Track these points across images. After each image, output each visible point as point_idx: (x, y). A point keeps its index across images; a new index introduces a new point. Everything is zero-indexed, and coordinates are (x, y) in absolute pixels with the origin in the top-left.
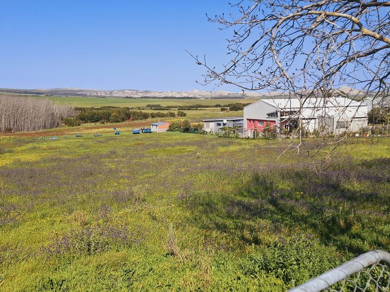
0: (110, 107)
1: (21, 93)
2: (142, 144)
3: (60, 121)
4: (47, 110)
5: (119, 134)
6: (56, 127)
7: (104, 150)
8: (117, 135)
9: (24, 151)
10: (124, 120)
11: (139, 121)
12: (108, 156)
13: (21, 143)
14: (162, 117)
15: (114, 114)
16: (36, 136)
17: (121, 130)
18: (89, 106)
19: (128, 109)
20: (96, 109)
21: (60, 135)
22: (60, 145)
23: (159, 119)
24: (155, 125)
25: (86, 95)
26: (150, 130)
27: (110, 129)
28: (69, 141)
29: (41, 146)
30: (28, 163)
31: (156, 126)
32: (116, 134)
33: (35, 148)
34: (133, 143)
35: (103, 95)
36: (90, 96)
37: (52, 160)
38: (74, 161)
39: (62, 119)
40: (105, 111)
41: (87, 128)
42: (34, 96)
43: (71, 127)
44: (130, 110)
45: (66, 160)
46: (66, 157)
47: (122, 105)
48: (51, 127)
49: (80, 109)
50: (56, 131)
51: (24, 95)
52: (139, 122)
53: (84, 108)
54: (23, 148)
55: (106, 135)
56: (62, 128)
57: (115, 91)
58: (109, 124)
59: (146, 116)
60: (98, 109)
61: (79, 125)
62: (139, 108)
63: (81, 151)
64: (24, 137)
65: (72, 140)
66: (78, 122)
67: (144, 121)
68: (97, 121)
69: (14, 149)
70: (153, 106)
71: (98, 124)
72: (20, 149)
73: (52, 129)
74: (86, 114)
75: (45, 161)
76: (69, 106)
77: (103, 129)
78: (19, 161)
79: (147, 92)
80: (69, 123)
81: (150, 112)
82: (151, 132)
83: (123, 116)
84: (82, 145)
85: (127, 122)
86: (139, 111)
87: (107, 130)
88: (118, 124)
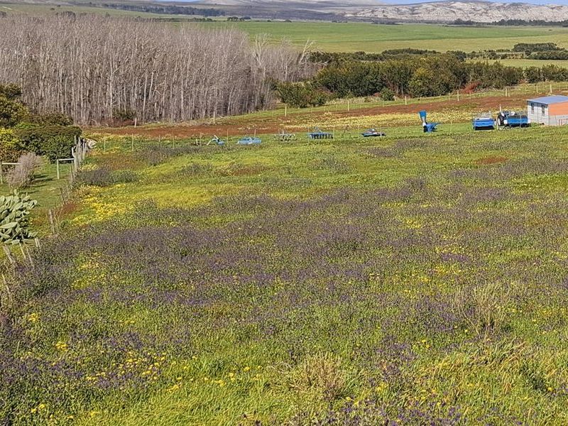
0: (410, 51)
1: (160, 11)
2: (501, 159)
3: (267, 92)
4: (232, 61)
5: (433, 129)
6: (257, 109)
7: (392, 176)
8: (429, 134)
9: (165, 179)
10: (448, 89)
11: (493, 93)
12: (404, 195)
13: (156, 154)
14: (559, 79)
15: (421, 71)
16: (202, 134)
17: (441, 120)
18: (352, 50)
19: (461, 56)
20: (369, 57)
21: (268, 132)
22: (266, 161)
23: (551, 85)
24: (538, 104)
25: (341, 18)
26: (525, 117)
27: (408, 115)
28: (292, 149)
29: (213, 163)
30: (176, 213)
31: (543, 106)
32: (426, 129)
33: (196, 169)
34: (475, 157)
35: (391, 16)
36: (354, 19)
37: (246, 205)
38: (308, 206)
39: (274, 87)
40: (395, 62)
41: (344, 113)
42: (197, 20)
43: (300, 111)
44: (468, 61)
45: (283, 205)
46: (283, 196)
47: (444, 46)
48: (243, 110)
49: (326, 57)
50: (256, 121)
51: (170, 16)
52: (491, 94)
53: (336, 55)
54: (165, 169)
55: (396, 132)
56: (274, 113)
57: (425, 6)
58: (406, 101)
59: (511, 78)
60: (375, 58)
61: (321, 103)
62: (493, 55)
63: (327, 180)
64: (168, 139)
65: (302, 148)
66: (318, 95)
67: (506, 92)
68: (372, 92)
69: (139, 172)
70: (535, 47)
71: (375, 100)
72: (154, 171)
73: (245, 116)
74: (343, 71)
75: (223, 208)
76: (295, 48)
77: (389, 116)
78: (151, 205)
79: (515, 6)
80: (294, 97)
81: (524, 64)
82: (528, 125)
83: (447, 77)
84: (330, 163)
85: (458, 96)
86: (492, 62)
87: (400, 117)
88: (431, 100)
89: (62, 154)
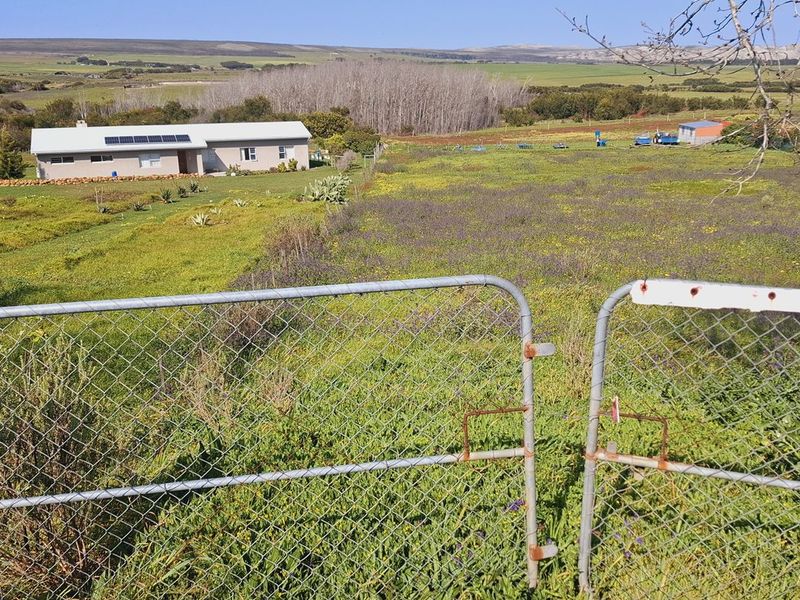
0: (602, 85)
1: (435, 56)
2: (647, 169)
3: (496, 114)
4: (475, 92)
5: (604, 144)
6: (488, 126)
7: (564, 177)
8: (600, 148)
9: (424, 171)
10: (624, 114)
11: (659, 118)
12: (568, 191)
13: (420, 155)
14: (715, 108)
15: (605, 101)
16: (450, 143)
17: (612, 137)
18: (559, 85)
19: (640, 89)
20: (571, 90)
21: (490, 143)
22: (486, 163)
23: (706, 113)
24: (688, 128)
25: (555, 60)
26: (676, 137)
27: (589, 134)
28: (503, 155)
29: (453, 162)
30: (425, 193)
31: (692, 129)
32: (599, 144)
33: (442, 166)
34: (629, 166)
35: (591, 58)
36: (563, 61)
37: (467, 191)
38: (504, 194)
39: (501, 112)
40: (586, 94)
41: (544, 131)
42: (457, 63)
43: (516, 128)
44: (646, 93)
45: (488, 192)
46: (491, 186)
47: (627, 81)
48: (479, 127)
49: (539, 90)
50: (486, 135)
51: (440, 61)
52: (657, 119)
53: (546, 88)
54: (425, 164)
55: (578, 146)
56: (501, 129)
58: (591, 123)
59: (675, 107)
60: (575, 90)
61: (531, 124)
62: (665, 88)
63: (522, 177)
64: (430, 145)
65: (511, 155)
66: (529, 117)
67: (668, 118)
68: (567, 116)
69: (409, 166)
70: (700, 82)
71: (569, 122)
72: (418, 166)
73: (480, 131)
74: (549, 100)
75: (453, 191)
76: (518, 83)
77: (575, 134)
78: (412, 187)
80: (514, 119)
81: (687, 95)
82: (677, 144)
83: (624, 105)
84: (526, 166)
85: (629, 120)
86: (661, 94)
87: (582, 134)
88: (609, 123)
89: (368, 153)
